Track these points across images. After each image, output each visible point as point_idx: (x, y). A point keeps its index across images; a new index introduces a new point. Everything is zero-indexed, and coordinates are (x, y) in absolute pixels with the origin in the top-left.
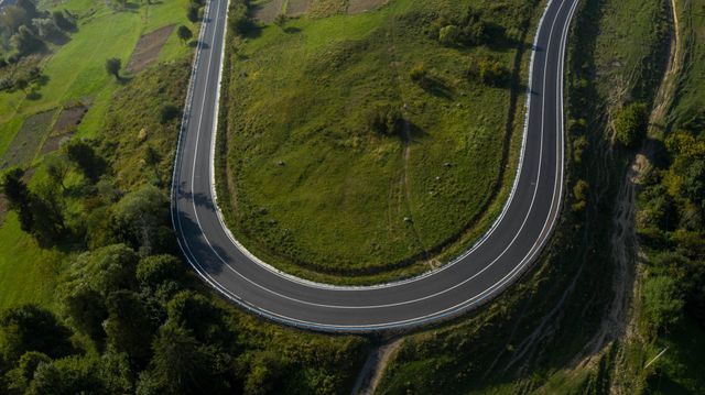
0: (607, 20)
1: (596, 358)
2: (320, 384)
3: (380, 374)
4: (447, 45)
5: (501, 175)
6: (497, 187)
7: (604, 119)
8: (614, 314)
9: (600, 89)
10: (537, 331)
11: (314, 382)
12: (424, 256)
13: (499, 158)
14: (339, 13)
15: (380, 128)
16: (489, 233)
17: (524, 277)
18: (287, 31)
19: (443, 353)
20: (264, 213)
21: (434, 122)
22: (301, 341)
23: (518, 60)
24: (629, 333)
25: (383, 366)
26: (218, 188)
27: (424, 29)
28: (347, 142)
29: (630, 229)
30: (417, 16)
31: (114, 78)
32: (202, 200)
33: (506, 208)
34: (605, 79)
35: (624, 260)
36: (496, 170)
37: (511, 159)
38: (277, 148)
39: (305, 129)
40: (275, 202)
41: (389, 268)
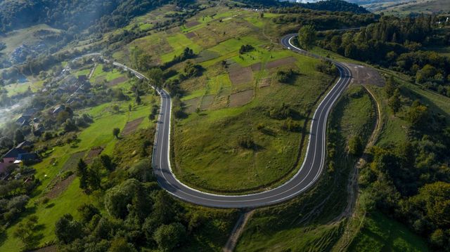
0: (347, 111)
1: (339, 222)
2: (220, 225)
3: (245, 222)
4: (274, 118)
5: (297, 161)
6: (296, 165)
7: (344, 145)
8: (347, 210)
9: (344, 135)
10: (313, 211)
11: (218, 224)
12: (264, 186)
13: (297, 155)
14: (225, 108)
15: (244, 145)
16: (292, 179)
17: (307, 191)
18: (200, 115)
19: (272, 215)
20: (193, 175)
21: (268, 144)
22: (212, 210)
23: (306, 123)
24: (354, 216)
25: (246, 219)
26: (172, 167)
27: (263, 112)
28: (230, 151)
29: (356, 183)
30: (260, 108)
31: (116, 137)
32: (166, 171)
33: (299, 172)
34: (346, 132)
35: (352, 192)
36: (296, 159)
37: (302, 156)
38: (198, 154)
39: (211, 148)
40: (198, 171)
41: (248, 190)
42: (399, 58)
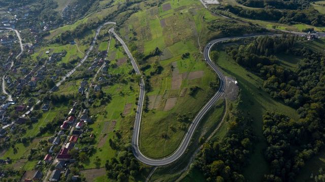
3: (154, 170)
6: (177, 148)
8: (186, 168)
11: (147, 170)
12: (164, 157)
15: (163, 136)
18: (153, 112)
19: (162, 169)
20: (144, 148)
21: (171, 136)
23: (189, 125)
26: (138, 144)
28: (158, 138)
30: (175, 114)
31: (121, 116)
33: (177, 151)
38: (147, 137)
39: (152, 135)
41: (158, 158)
42: (262, 69)
